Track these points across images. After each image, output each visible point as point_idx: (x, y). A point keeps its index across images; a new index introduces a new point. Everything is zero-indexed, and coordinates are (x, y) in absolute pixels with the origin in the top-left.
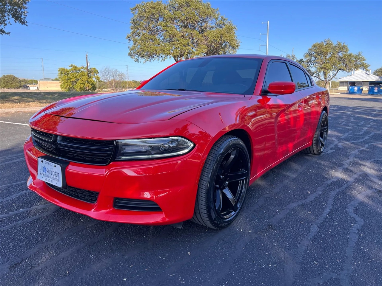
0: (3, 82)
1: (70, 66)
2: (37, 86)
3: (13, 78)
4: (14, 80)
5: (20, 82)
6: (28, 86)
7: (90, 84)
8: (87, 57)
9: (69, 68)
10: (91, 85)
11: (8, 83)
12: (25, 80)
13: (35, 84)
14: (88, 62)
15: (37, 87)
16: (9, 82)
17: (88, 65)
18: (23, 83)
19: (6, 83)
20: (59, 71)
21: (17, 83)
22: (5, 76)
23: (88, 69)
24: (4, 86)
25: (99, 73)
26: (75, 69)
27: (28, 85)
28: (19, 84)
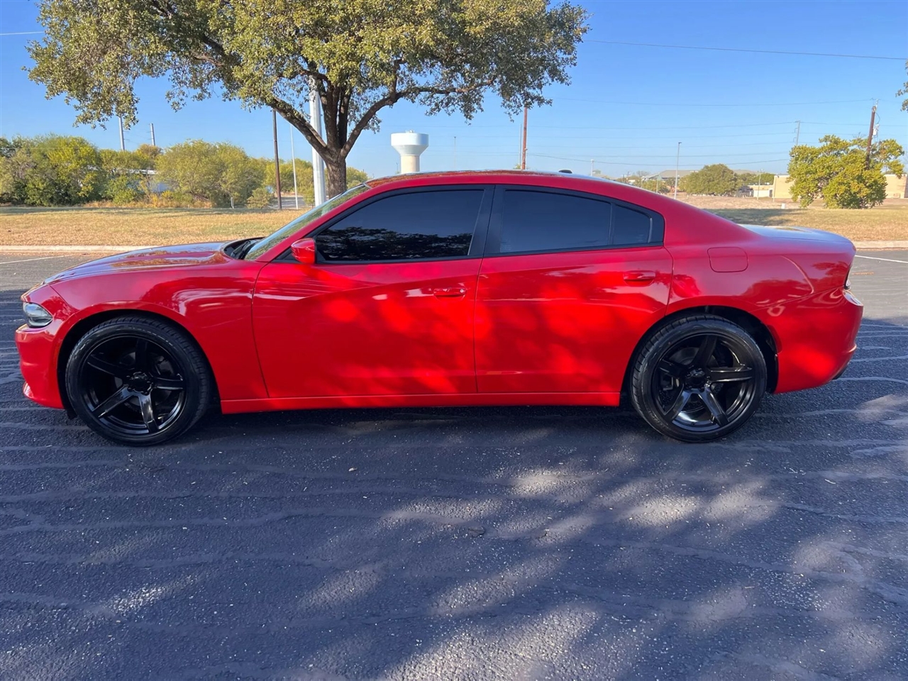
0: (701, 180)
1: (821, 141)
2: (771, 187)
3: (722, 171)
4: (723, 176)
5: (735, 180)
6: (752, 189)
7: (867, 185)
8: (873, 114)
9: (818, 146)
10: (870, 186)
11: (710, 183)
12: (749, 175)
13: (768, 183)
14: (875, 125)
15: (771, 191)
16: (713, 181)
17: (875, 133)
18: (740, 183)
19: (706, 183)
20: (791, 154)
21: (728, 182)
22: (707, 167)
23: (873, 143)
24: (703, 188)
25: (903, 153)
26: (835, 145)
27: (751, 187)
28: (731, 185)
